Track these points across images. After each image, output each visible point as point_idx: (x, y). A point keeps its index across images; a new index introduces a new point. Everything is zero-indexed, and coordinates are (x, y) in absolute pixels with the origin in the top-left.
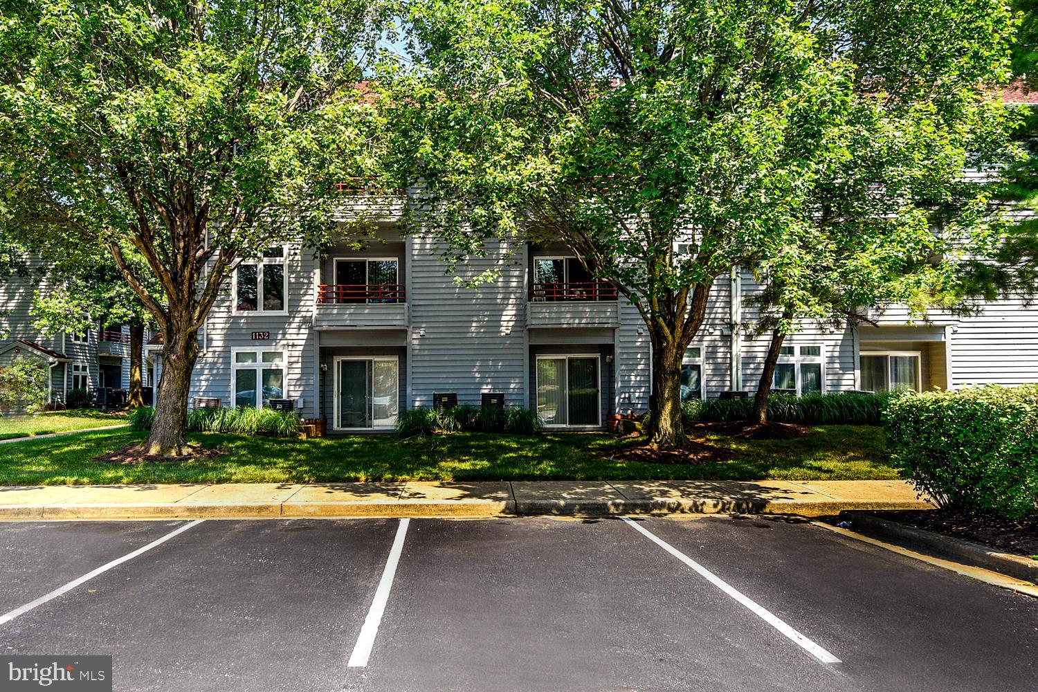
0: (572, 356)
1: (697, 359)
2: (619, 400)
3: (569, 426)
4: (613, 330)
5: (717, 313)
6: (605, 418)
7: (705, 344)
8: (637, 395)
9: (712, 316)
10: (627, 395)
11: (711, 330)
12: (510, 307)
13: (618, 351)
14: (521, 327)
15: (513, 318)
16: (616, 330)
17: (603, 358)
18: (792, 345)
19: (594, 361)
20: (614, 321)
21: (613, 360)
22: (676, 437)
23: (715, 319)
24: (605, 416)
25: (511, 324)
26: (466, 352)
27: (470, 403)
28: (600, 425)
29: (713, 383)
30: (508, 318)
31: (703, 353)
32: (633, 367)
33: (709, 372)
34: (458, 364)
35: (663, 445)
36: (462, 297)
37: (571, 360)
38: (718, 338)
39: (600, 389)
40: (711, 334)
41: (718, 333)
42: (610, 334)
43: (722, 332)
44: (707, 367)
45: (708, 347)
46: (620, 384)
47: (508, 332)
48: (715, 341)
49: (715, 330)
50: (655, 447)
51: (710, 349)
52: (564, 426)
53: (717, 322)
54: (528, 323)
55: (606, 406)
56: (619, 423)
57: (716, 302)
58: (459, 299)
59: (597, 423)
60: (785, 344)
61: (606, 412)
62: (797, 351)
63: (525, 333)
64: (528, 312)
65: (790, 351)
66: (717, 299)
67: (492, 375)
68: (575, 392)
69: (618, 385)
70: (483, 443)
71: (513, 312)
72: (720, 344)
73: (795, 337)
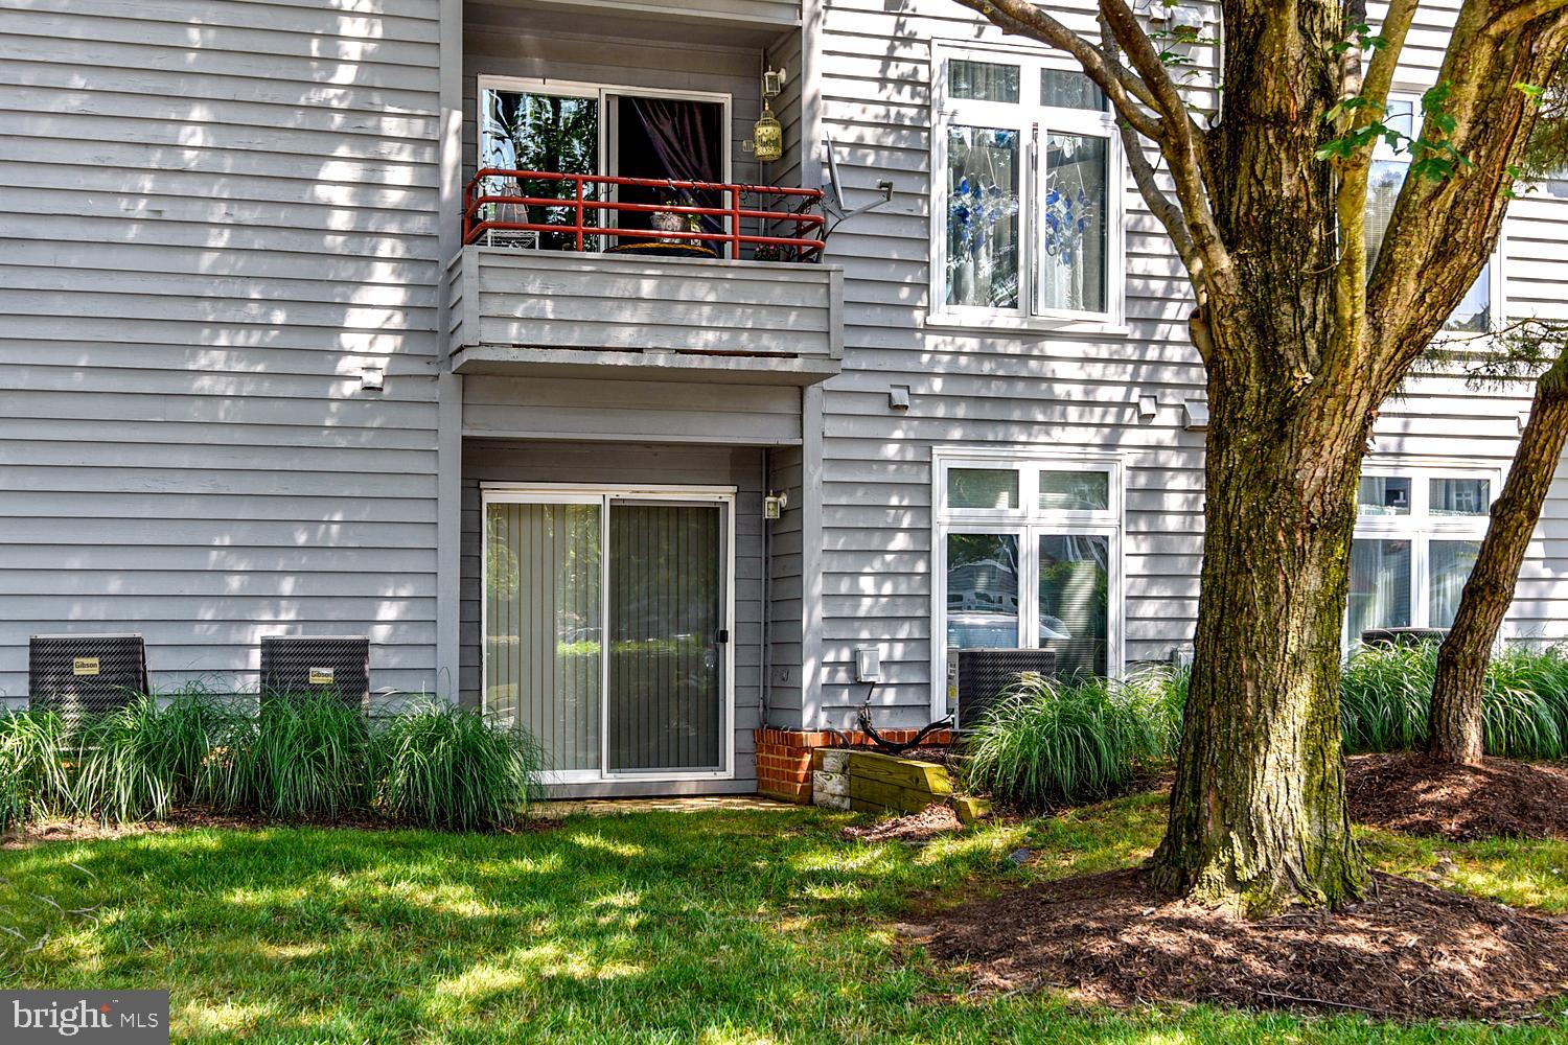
0: (626, 492)
1: (1097, 515)
2: (816, 674)
3: (611, 778)
4: (798, 385)
5: (1164, 343)
6: (748, 741)
7: (1129, 458)
8: (883, 651)
9: (1152, 353)
10: (845, 656)
11: (1147, 407)
12: (382, 272)
13: (814, 474)
14: (429, 359)
15: (397, 321)
16: (812, 392)
17: (750, 504)
18: (1402, 473)
19: (710, 515)
20: (817, 347)
21: (793, 513)
22: (1321, 852)
23: (1160, 363)
24: (748, 737)
25: (388, 344)
26: (185, 459)
27: (211, 685)
28: (730, 773)
29: (1148, 609)
30: (376, 319)
31: (1117, 494)
32: (875, 542)
33: (1136, 566)
34: (146, 510)
35: (1273, 902)
36: (170, 211)
37: (620, 510)
38: (1168, 437)
39: (730, 626)
40: (1145, 421)
41: (1168, 417)
42: (787, 406)
43: (1184, 416)
44: (1129, 545)
45: (1136, 469)
46: (819, 612)
47: (375, 379)
48: (1158, 447)
49: (1158, 405)
50: (1232, 908)
51: (1142, 480)
52: (588, 776)
53: (1168, 375)
54: (464, 337)
55: (753, 698)
56: (816, 765)
57: (1165, 300)
58: (155, 221)
59: (713, 760)
60: (1373, 468)
61: (752, 719)
62: (1420, 494)
63: (447, 389)
64: (468, 287)
65: (1395, 493)
66: (1169, 289)
67: (304, 562)
68: (630, 646)
69: (813, 615)
70: (294, 896)
71: (398, 297)
72: (1176, 461)
73: (1410, 445)
